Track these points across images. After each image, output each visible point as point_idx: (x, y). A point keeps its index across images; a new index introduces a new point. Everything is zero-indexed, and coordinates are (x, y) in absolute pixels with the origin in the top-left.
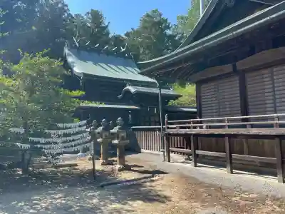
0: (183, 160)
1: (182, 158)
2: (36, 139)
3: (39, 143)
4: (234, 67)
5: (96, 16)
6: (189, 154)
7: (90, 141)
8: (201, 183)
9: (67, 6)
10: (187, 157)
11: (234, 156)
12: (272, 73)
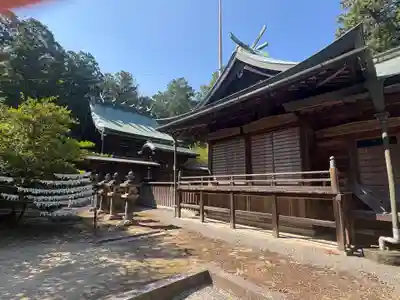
0: (193, 215)
1: (193, 214)
2: (26, 190)
3: (30, 193)
4: (242, 129)
5: (126, 77)
6: (198, 210)
7: (93, 194)
8: (204, 238)
9: (97, 64)
10: (197, 212)
11: (238, 212)
12: (272, 137)
